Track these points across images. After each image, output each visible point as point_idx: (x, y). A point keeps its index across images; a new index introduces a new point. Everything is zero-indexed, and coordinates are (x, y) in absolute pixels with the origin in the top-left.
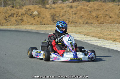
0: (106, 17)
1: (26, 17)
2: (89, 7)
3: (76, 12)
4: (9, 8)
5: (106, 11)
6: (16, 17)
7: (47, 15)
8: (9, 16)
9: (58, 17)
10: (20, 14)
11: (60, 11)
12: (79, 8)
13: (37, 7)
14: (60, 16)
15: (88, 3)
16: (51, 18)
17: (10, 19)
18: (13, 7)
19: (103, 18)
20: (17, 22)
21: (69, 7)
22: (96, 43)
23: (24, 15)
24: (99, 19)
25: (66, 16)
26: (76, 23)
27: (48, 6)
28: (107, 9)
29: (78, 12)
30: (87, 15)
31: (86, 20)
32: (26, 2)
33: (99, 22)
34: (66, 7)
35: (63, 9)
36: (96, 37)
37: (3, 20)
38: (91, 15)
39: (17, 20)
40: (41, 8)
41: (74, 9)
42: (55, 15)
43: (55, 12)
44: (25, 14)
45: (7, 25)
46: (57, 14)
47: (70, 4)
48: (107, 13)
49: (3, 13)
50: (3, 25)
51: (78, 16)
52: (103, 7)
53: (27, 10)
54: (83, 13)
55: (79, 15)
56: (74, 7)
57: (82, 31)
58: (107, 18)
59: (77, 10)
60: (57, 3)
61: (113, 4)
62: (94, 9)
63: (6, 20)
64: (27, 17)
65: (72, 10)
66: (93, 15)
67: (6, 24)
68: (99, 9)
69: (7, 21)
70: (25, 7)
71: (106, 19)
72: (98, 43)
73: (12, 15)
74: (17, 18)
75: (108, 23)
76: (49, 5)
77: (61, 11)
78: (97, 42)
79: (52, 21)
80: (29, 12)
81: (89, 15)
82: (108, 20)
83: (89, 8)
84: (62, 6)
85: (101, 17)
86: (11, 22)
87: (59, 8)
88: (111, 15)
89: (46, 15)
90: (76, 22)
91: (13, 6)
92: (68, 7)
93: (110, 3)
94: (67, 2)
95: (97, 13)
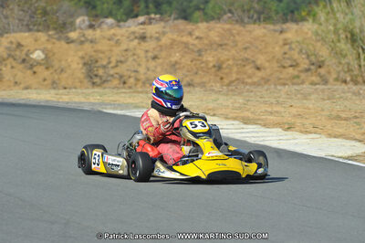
0: (244, 66)
1: (9, 66)
2: (194, 37)
3: (155, 53)
5: (246, 49)
7: (72, 62)
9: (104, 67)
11: (111, 50)
12: (165, 40)
13: (42, 36)
14: (110, 66)
15: (190, 27)
16: (83, 71)
19: (235, 69)
21: (136, 38)
23: (4, 62)
24: (224, 74)
25: (128, 63)
27: (73, 35)
28: (248, 45)
30: (189, 62)
31: (186, 76)
33: (226, 81)
34: (129, 37)
35: (118, 43)
36: (235, 119)
38: (202, 63)
40: (54, 40)
41: (150, 45)
42: (97, 61)
43: (95, 51)
44: (8, 58)
46: (101, 58)
47: (139, 30)
48: (249, 57)
51: (162, 63)
52: (237, 38)
53: (14, 46)
54: (178, 54)
55: (167, 61)
56: (151, 37)
59: (161, 46)
60: (100, 25)
61: (265, 28)
62: (211, 45)
64: (12, 67)
65: (145, 45)
66: (207, 62)
68: (226, 44)
70: (7, 38)
71: (245, 73)
76: (78, 31)
77: (114, 48)
79: (86, 80)
80: (18, 53)
81: (194, 62)
82: (250, 77)
83: (196, 42)
84: (114, 35)
85: (231, 69)
87: (106, 42)
88: (259, 63)
89: (69, 60)
92: (132, 37)
93: (256, 26)
94: (130, 22)
95: (219, 55)
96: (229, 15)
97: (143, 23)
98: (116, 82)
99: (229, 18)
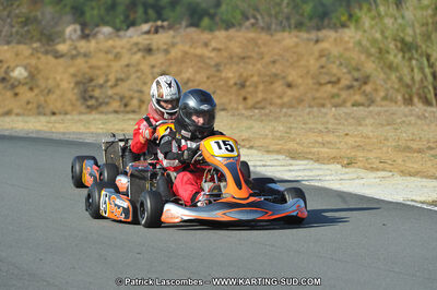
0: (272, 83)
2: (210, 48)
3: (163, 68)
5: (274, 62)
7: (61, 80)
9: (101, 86)
11: (109, 66)
12: (175, 53)
13: (25, 50)
14: (110, 84)
15: (206, 36)
16: (76, 91)
19: (261, 87)
21: (139, 50)
22: (289, 174)
24: (249, 93)
25: (129, 82)
27: (62, 48)
28: (276, 57)
30: (205, 79)
33: (250, 102)
34: (132, 49)
35: (118, 56)
36: (278, 152)
38: (221, 79)
40: (40, 55)
41: (158, 58)
42: (91, 80)
43: (91, 67)
46: (98, 76)
47: (143, 40)
48: (278, 72)
52: (263, 49)
54: (190, 70)
56: (158, 49)
59: (170, 60)
60: (95, 35)
61: (297, 37)
62: (231, 58)
65: (151, 60)
66: (227, 79)
68: (249, 57)
71: (273, 92)
72: (295, 174)
75: (282, 105)
76: (68, 42)
77: (112, 64)
78: (290, 170)
79: (79, 103)
81: (211, 79)
82: (280, 97)
83: (213, 55)
84: (114, 47)
85: (256, 87)
87: (102, 55)
88: (290, 79)
89: (58, 78)
92: (135, 49)
93: (286, 34)
94: (132, 30)
95: (242, 70)
96: (252, 21)
97: (148, 32)
98: (115, 105)
99: (253, 25)
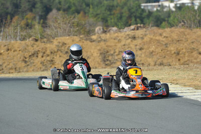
0: (192, 52)
1: (58, 56)
2: (163, 36)
3: (141, 46)
4: (29, 41)
5: (193, 42)
6: (42, 57)
7: (94, 52)
8: (30, 56)
9: (112, 55)
10: (48, 52)
11: (115, 45)
12: (146, 39)
13: (77, 38)
14: (116, 54)
15: (160, 31)
16: (100, 57)
17: (32, 61)
18: (36, 40)
19: (187, 54)
20: (44, 65)
21: (130, 38)
22: (194, 97)
23: (55, 54)
24: (181, 57)
26: (143, 64)
27: (94, 37)
28: (194, 40)
29: (146, 47)
30: (160, 51)
31: (159, 59)
32: (57, 32)
33: (182, 61)
34: (126, 37)
35: (120, 41)
37: (20, 62)
38: (168, 51)
39: (43, 63)
40: (83, 41)
41: (138, 41)
42: (108, 52)
43: (107, 46)
44: (57, 51)
45: (27, 71)
46: (110, 50)
47: (131, 33)
48: (195, 47)
49: (20, 51)
50: (21, 71)
51: (145, 52)
52: (188, 36)
53: (61, 44)
54: (153, 47)
55: (148, 51)
56: (139, 37)
57: (163, 76)
58: (195, 54)
59: (144, 42)
60: (109, 31)
62: (173, 41)
63: (26, 62)
64: (60, 56)
65: (135, 42)
66: (171, 51)
67: (25, 70)
68: (181, 40)
69: (28, 64)
70: (57, 40)
71: (192, 57)
72: (196, 96)
73: (35, 54)
74: (44, 58)
75: (197, 63)
76: (97, 35)
77: (117, 44)
78: (194, 95)
79: (102, 63)
80: (63, 48)
81: (163, 51)
82: (196, 59)
83: (164, 39)
84: (117, 36)
85: (184, 54)
86: (34, 66)
87: (113, 40)
88: (200, 50)
89: (92, 51)
90: (142, 62)
91: (37, 38)
92: (128, 37)
93: (198, 29)
94: (126, 29)
95: (178, 47)
96: (183, 23)
97: (134, 30)
98: (119, 63)
99: (183, 25)
